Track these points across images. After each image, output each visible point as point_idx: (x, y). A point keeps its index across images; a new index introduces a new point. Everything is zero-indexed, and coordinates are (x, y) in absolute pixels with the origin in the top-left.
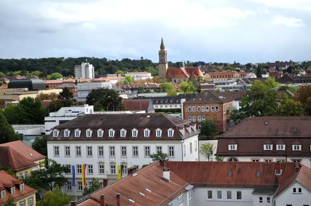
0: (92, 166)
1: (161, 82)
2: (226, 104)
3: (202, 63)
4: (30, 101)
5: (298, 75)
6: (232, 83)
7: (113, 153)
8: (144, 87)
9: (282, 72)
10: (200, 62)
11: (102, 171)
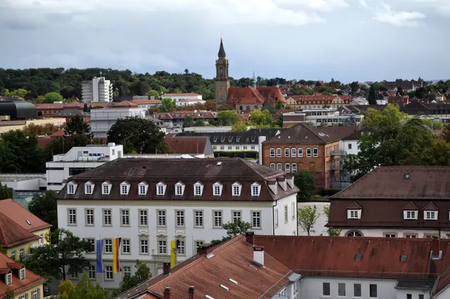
0: (128, 241)
1: (219, 110)
2: (330, 145)
3: (282, 81)
4: (19, 136)
5: (434, 101)
6: (332, 112)
7: (162, 221)
8: (193, 117)
9: (408, 97)
10: (277, 79)
11: (144, 249)
